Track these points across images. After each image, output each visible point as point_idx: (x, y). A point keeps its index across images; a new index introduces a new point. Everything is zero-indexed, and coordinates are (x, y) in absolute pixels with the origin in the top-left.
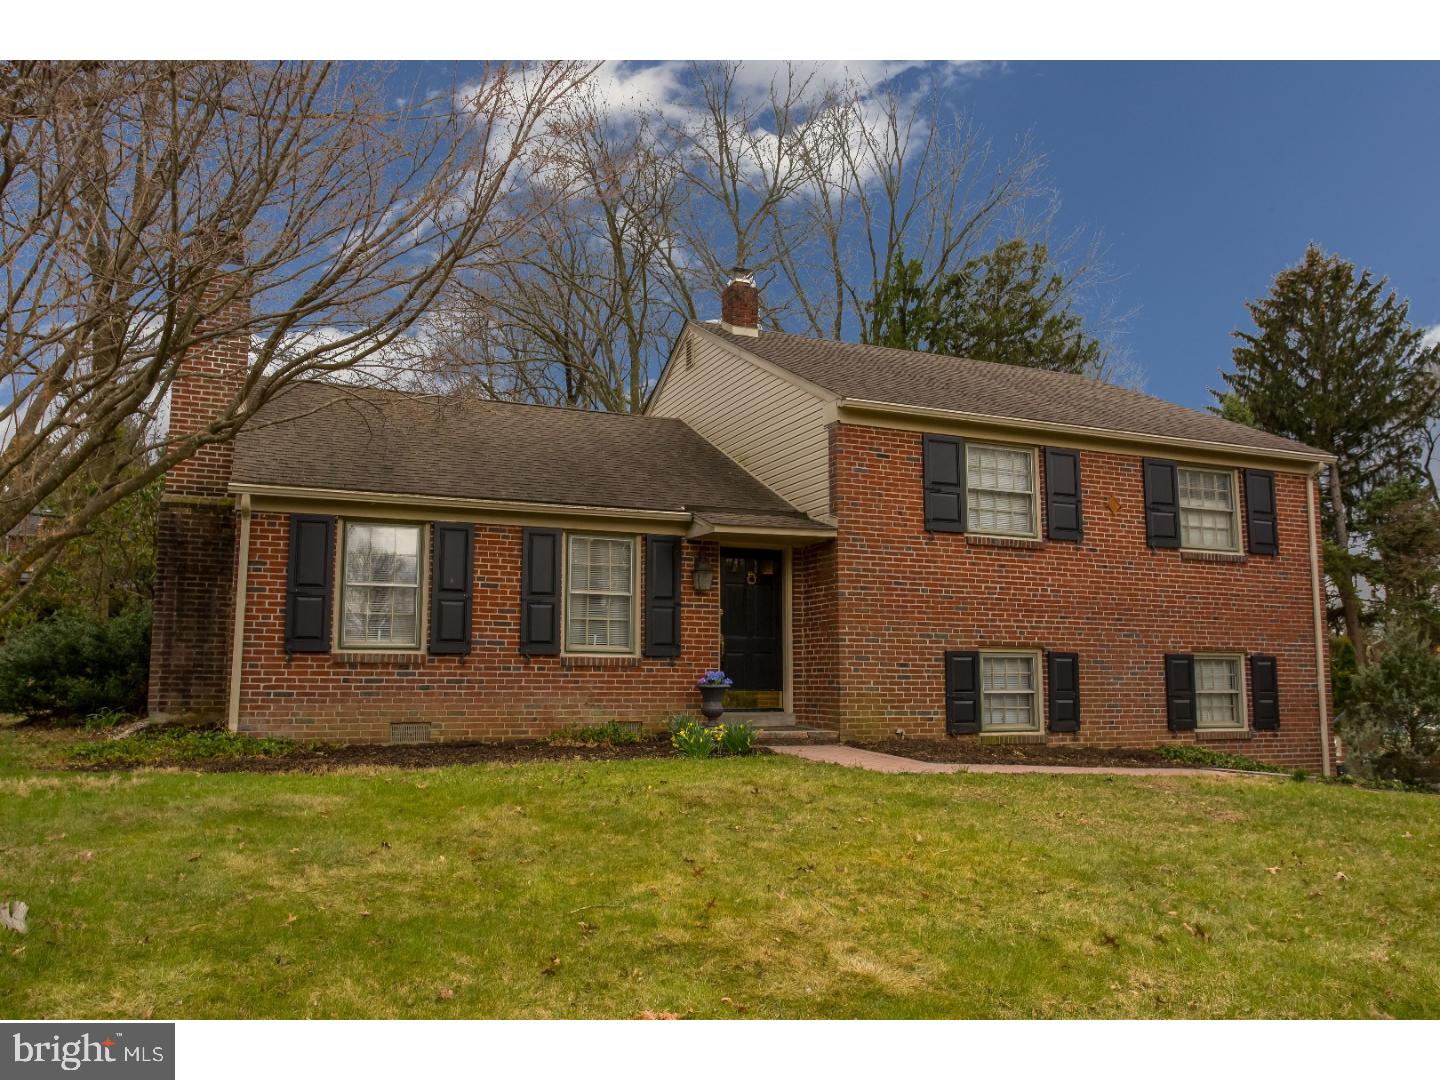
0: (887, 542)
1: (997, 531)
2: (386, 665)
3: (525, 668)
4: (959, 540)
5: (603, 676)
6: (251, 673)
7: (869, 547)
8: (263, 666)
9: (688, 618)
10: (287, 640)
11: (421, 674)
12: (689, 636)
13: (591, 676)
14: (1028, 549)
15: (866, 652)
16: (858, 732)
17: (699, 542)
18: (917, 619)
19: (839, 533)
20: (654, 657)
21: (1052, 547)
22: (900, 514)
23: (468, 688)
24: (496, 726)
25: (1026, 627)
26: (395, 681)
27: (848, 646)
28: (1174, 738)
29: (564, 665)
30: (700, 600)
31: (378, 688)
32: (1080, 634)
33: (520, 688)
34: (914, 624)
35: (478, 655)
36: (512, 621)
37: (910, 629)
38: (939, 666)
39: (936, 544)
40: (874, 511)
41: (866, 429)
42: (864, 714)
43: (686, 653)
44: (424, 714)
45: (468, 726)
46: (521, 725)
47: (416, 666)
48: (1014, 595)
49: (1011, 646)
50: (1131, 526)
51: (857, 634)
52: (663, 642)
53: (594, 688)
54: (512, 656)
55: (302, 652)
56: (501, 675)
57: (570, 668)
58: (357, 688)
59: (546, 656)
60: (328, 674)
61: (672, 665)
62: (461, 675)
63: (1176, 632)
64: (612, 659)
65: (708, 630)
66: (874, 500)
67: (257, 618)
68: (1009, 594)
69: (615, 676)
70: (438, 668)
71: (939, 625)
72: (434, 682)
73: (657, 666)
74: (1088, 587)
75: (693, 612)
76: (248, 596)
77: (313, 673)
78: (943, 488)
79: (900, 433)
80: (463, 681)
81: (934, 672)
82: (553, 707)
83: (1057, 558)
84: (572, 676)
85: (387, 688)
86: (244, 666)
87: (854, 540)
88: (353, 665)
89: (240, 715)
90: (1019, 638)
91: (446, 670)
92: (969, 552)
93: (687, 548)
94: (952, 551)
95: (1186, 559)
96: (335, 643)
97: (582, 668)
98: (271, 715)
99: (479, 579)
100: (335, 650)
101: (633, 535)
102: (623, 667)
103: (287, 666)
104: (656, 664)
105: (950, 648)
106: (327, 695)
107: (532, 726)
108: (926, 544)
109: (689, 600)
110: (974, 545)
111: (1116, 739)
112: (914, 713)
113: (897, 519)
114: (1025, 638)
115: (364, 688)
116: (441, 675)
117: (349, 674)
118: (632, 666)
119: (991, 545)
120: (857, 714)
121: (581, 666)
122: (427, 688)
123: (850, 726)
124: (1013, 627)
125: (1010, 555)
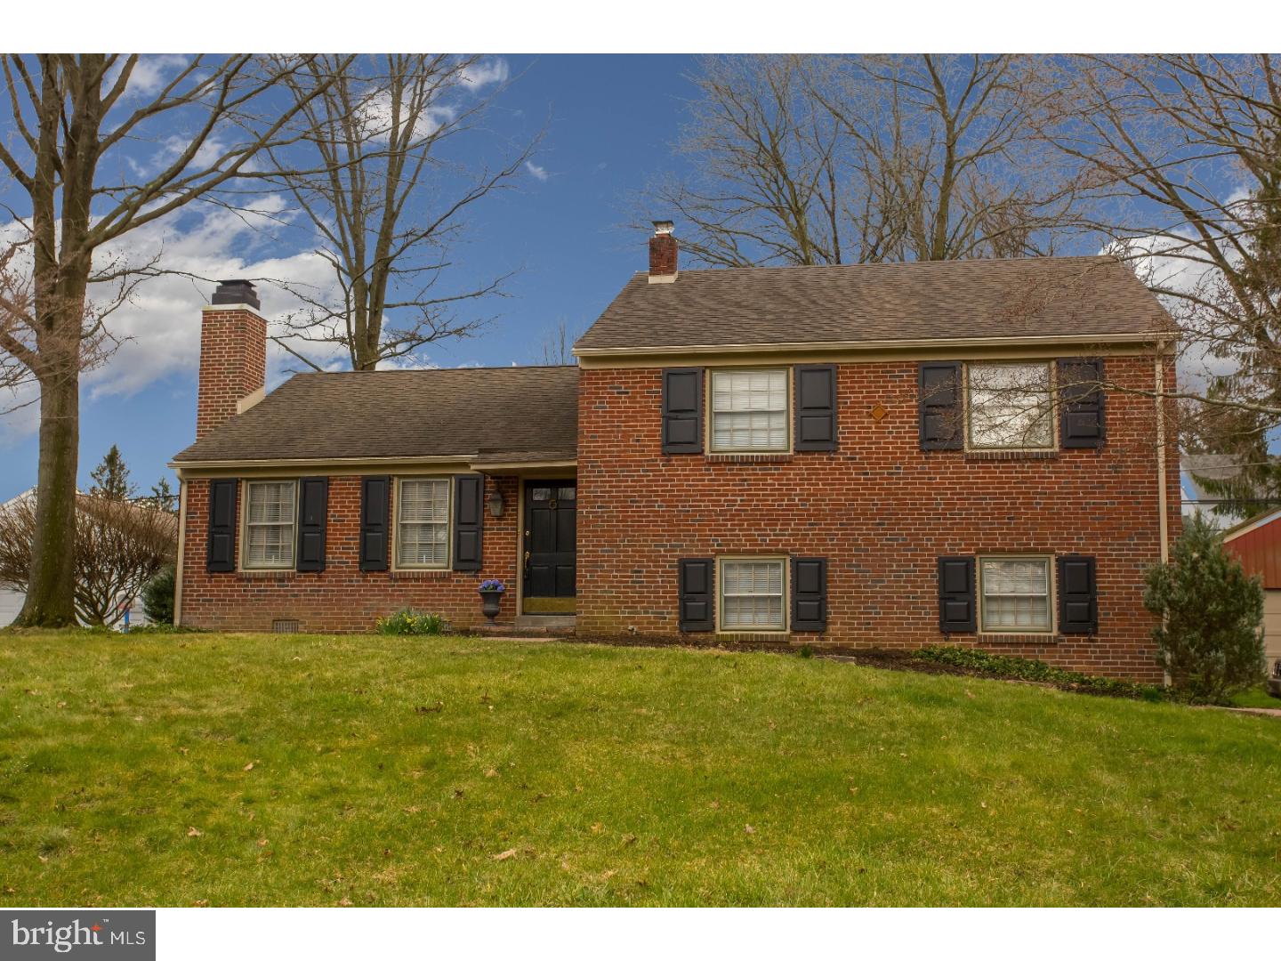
0: (624, 466)
1: (733, 448)
2: (270, 580)
3: (364, 581)
4: (698, 460)
5: (421, 586)
6: (188, 586)
7: (607, 472)
8: (196, 581)
9: (490, 539)
10: (209, 564)
11: (292, 586)
12: (491, 553)
13: (412, 586)
14: (772, 463)
15: (601, 561)
16: (593, 628)
17: (500, 478)
18: (652, 531)
19: (579, 462)
20: (462, 571)
21: (803, 459)
22: (638, 441)
23: (324, 595)
24: (342, 623)
25: (769, 535)
26: (276, 591)
27: (584, 557)
28: (947, 640)
29: (392, 578)
30: (500, 524)
31: (265, 596)
32: (832, 540)
33: (360, 595)
34: (649, 536)
35: (330, 572)
36: (355, 545)
37: (644, 541)
38: (673, 572)
39: (673, 465)
40: (613, 441)
41: (609, 372)
42: (598, 613)
43: (488, 567)
44: (294, 614)
45: (324, 623)
46: (360, 623)
47: (289, 580)
48: (755, 505)
49: (752, 552)
50: (903, 431)
51: (593, 546)
52: (468, 559)
53: (415, 595)
54: (354, 572)
55: (219, 572)
56: (347, 586)
57: (396, 580)
58: (252, 596)
59: (379, 571)
60: (234, 586)
61: (475, 576)
62: (319, 586)
63: (954, 534)
64: (427, 573)
65: (506, 548)
66: (612, 432)
67: (192, 549)
68: (750, 505)
69: (430, 586)
70: (304, 581)
71: (674, 536)
72: (301, 591)
73: (464, 577)
74: (844, 494)
75: (494, 534)
76: (186, 536)
77: (225, 586)
78: (681, 415)
79: (641, 371)
80: (320, 591)
81: (668, 577)
82: (384, 609)
83: (806, 469)
84: (399, 586)
85: (270, 595)
86: (184, 581)
87: (592, 466)
88: (249, 580)
89: (182, 614)
90: (761, 545)
91: (309, 583)
92: (709, 470)
93: (490, 482)
94: (691, 470)
95: (972, 460)
96: (240, 564)
97: (405, 579)
98: (200, 614)
99: (333, 516)
100: (240, 570)
101: (449, 476)
102: (436, 578)
103: (210, 581)
104: (463, 577)
105: (685, 555)
106: (233, 601)
107: (368, 623)
108: (663, 466)
109: (491, 524)
110: (715, 463)
111: (872, 640)
112: (648, 613)
113: (635, 446)
114: (767, 545)
115: (256, 595)
116: (306, 586)
117: (247, 586)
118: (444, 578)
119: (731, 462)
120: (593, 613)
121: (405, 578)
122: (296, 595)
123: (585, 623)
124: (754, 535)
125: (753, 470)
